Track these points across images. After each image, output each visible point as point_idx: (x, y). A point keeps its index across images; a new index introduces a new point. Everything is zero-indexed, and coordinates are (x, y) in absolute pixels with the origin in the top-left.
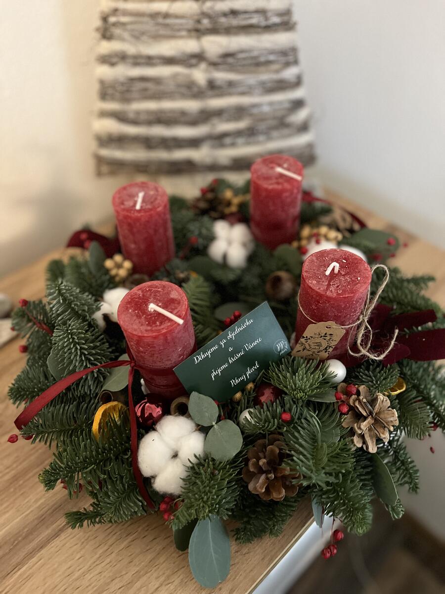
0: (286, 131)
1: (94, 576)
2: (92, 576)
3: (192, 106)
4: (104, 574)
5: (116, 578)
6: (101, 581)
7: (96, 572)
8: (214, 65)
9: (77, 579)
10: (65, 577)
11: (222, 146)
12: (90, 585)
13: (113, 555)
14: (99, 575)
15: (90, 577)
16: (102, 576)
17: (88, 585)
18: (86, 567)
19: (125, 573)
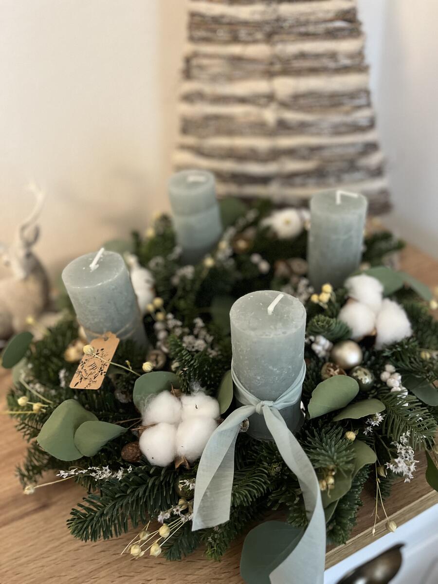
0: (357, 175)
1: (36, 568)
2: (35, 566)
3: (262, 144)
4: (46, 569)
5: (54, 576)
6: (41, 574)
7: (40, 564)
8: (284, 105)
9: (21, 565)
10: (13, 559)
11: (292, 185)
12: (29, 575)
13: (61, 553)
14: (41, 568)
15: (33, 567)
16: (43, 570)
17: (27, 573)
18: (32, 557)
19: (64, 574)
